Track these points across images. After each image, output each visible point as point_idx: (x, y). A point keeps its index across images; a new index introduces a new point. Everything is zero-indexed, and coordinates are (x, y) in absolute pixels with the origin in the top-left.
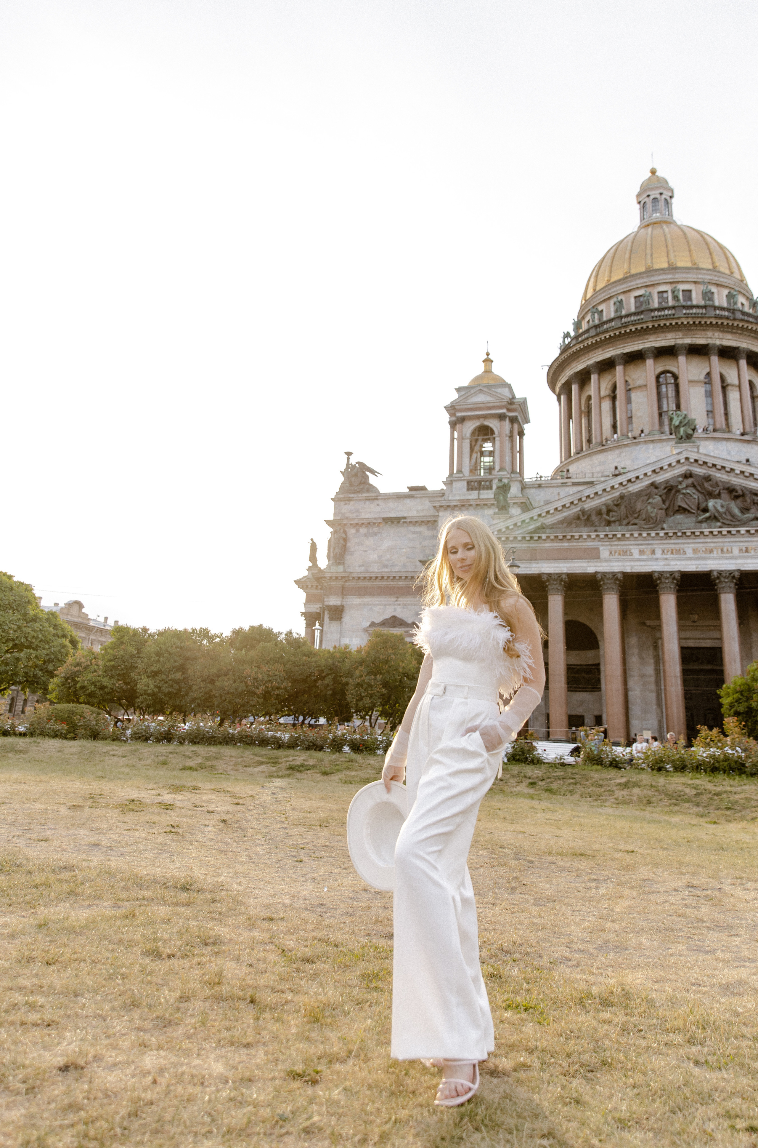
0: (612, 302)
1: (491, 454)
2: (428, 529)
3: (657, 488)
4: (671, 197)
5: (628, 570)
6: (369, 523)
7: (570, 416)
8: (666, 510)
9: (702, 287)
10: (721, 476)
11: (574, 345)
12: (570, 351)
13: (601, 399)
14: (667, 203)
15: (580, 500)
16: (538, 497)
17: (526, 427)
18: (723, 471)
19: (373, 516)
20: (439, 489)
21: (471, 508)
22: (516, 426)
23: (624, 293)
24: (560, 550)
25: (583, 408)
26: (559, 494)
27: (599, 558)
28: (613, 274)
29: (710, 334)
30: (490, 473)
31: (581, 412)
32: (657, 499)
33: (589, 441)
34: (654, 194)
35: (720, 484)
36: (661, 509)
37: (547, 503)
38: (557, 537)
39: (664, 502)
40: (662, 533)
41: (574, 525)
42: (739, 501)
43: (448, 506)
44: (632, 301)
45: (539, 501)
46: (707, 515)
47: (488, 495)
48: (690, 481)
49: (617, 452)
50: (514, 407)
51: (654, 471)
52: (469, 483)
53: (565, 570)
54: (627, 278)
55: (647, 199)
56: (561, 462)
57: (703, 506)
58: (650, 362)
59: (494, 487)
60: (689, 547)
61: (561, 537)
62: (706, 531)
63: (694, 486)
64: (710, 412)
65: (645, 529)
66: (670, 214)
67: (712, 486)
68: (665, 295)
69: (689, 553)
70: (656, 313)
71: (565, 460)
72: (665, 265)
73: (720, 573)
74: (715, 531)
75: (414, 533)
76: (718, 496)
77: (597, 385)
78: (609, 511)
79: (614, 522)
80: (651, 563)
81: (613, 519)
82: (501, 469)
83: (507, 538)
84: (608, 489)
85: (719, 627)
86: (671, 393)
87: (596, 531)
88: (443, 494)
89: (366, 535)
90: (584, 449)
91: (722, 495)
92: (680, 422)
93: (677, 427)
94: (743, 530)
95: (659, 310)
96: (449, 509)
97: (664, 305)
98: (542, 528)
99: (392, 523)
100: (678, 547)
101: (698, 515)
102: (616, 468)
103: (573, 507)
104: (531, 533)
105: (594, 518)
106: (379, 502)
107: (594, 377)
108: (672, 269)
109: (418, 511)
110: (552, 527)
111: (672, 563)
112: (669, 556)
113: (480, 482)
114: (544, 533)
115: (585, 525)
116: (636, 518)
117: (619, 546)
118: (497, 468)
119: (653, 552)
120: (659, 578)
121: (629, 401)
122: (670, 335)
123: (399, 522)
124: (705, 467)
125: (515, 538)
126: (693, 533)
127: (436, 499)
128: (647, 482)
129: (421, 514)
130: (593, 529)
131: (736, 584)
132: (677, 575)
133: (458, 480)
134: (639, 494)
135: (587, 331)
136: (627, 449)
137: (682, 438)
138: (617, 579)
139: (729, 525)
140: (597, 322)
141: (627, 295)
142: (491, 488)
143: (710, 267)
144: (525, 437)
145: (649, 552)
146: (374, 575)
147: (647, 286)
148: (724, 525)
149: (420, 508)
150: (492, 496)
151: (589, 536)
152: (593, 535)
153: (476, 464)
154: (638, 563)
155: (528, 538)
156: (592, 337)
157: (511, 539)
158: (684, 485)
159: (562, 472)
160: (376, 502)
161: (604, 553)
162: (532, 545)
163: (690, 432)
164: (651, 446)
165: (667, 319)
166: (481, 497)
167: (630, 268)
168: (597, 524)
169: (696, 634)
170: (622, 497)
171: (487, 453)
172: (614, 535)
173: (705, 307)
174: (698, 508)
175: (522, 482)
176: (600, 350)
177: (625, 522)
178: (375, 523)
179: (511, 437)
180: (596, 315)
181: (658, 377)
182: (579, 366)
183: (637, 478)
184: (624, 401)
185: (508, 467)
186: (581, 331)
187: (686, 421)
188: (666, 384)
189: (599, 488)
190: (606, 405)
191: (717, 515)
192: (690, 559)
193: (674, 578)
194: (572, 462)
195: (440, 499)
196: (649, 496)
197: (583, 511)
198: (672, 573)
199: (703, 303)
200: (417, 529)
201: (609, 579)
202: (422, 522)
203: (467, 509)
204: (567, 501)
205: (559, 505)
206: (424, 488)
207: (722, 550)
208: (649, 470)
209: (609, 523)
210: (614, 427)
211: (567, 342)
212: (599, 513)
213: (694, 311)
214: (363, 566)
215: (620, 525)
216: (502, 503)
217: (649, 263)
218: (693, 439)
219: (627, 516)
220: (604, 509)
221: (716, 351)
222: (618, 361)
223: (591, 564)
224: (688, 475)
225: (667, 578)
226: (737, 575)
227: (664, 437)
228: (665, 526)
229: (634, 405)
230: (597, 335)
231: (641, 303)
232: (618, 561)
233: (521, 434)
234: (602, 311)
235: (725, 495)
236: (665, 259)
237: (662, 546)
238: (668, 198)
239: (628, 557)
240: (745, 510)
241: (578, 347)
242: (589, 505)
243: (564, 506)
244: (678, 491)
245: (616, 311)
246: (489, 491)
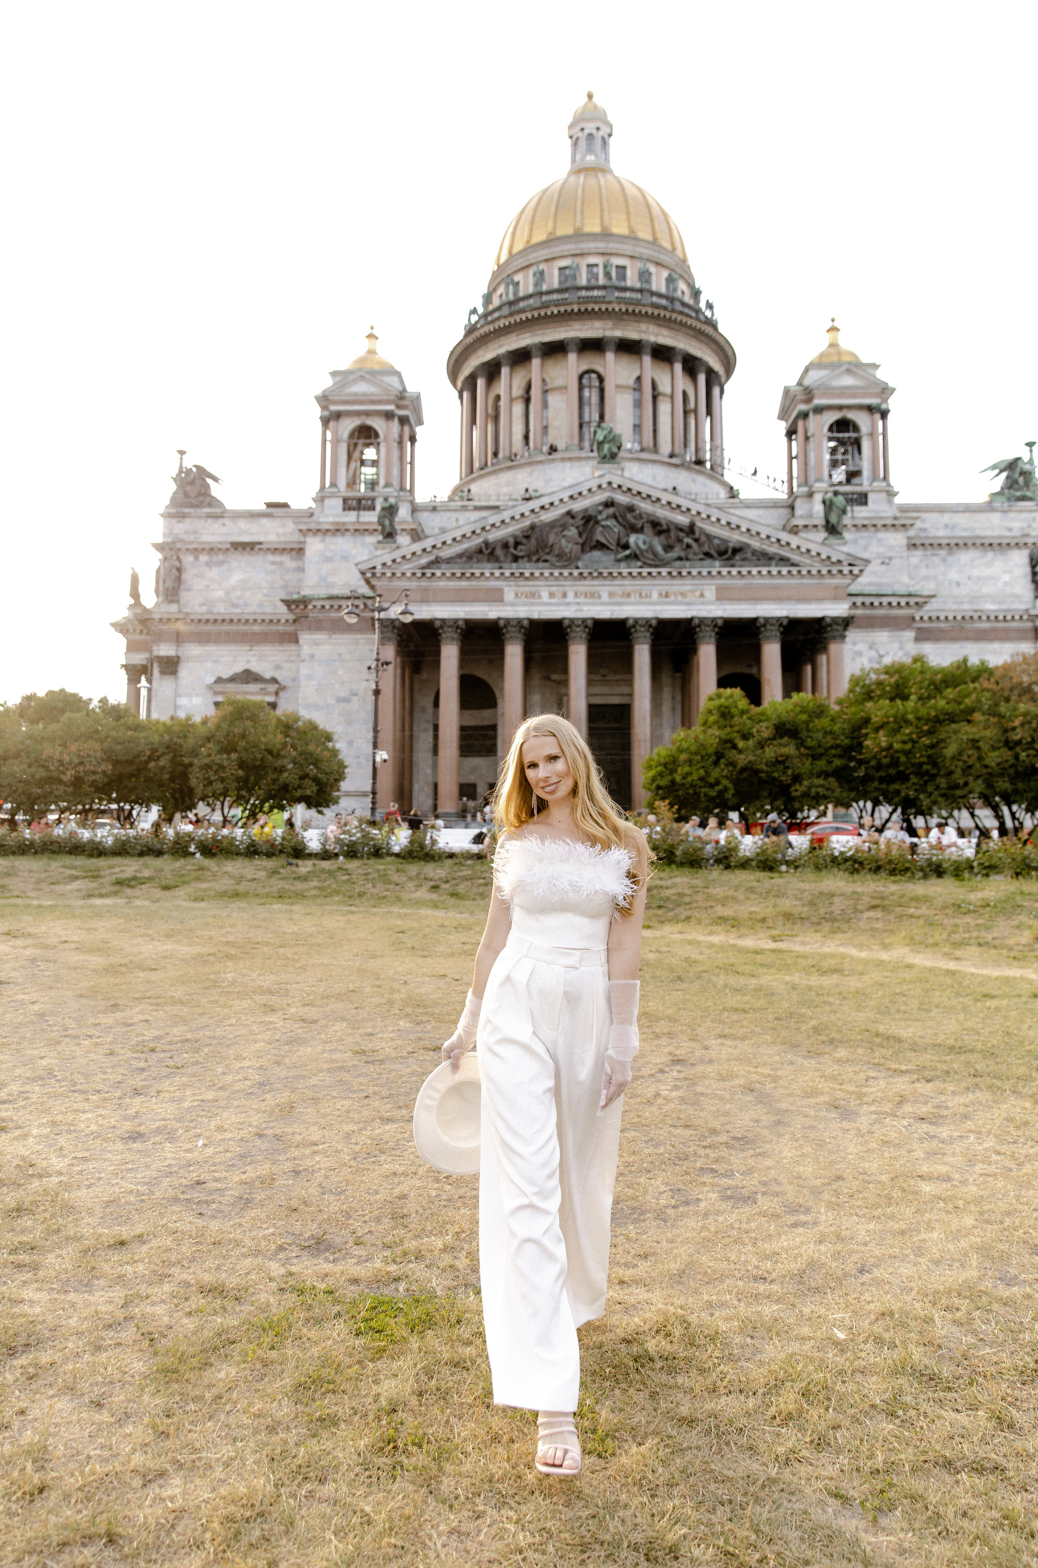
0: (531, 272)
1: (374, 463)
2: (292, 559)
3: (573, 517)
4: (610, 135)
5: (535, 616)
6: (212, 549)
7: (473, 421)
8: (583, 545)
9: (639, 265)
10: (645, 506)
11: (482, 326)
12: (477, 334)
13: (512, 400)
14: (605, 142)
15: (483, 529)
16: (431, 523)
17: (419, 430)
18: (648, 501)
19: (218, 539)
20: (306, 507)
21: (348, 534)
22: (406, 429)
23: (546, 260)
24: (457, 591)
25: (490, 411)
26: (457, 520)
27: (502, 600)
28: (534, 233)
29: (644, 326)
30: (373, 489)
31: (487, 415)
32: (573, 532)
33: (495, 454)
34: (590, 128)
35: (644, 516)
36: (577, 543)
37: (443, 531)
38: (454, 574)
39: (580, 535)
40: (576, 573)
41: (475, 560)
42: (663, 537)
43: (319, 530)
44: (556, 273)
45: (433, 528)
46: (628, 552)
47: (371, 517)
48: (611, 510)
49: (528, 469)
50: (404, 403)
51: (571, 497)
52: (345, 500)
53: (462, 615)
54: (551, 240)
55: (580, 134)
56: (461, 479)
57: (623, 541)
58: (572, 357)
59: (378, 508)
60: (604, 589)
61: (459, 575)
62: (625, 571)
63: (615, 517)
64: (637, 428)
65: (557, 567)
66: (607, 160)
67: (635, 518)
68: (595, 270)
69: (605, 597)
70: (584, 293)
71: (467, 476)
72: (597, 229)
73: (636, 621)
74: (635, 571)
75: (273, 563)
76: (641, 530)
77: (508, 382)
78: (517, 544)
79: (522, 557)
80: (562, 608)
81: (521, 554)
82: (387, 485)
83: (394, 574)
84: (517, 517)
85: (630, 683)
86: (595, 399)
87: (500, 568)
88: (312, 515)
89: (208, 564)
90: (489, 463)
91: (646, 530)
92: (605, 437)
93: (600, 444)
94: (664, 571)
95: (587, 288)
96: (319, 534)
97: (593, 282)
98: (437, 562)
99: (244, 549)
100: (593, 589)
101: (617, 553)
102: (527, 490)
103: (474, 537)
104: (423, 568)
105: (499, 552)
106: (227, 521)
107: (505, 371)
108: (606, 235)
109: (278, 535)
110: (449, 561)
111: (585, 608)
112: (582, 600)
113: (359, 501)
114: (438, 568)
115: (489, 561)
116: (548, 554)
117: (526, 587)
118: (382, 482)
119: (565, 595)
120: (570, 626)
121: (545, 405)
122: (598, 324)
123: (252, 549)
124: (629, 494)
125: (403, 574)
126: (610, 574)
127: (302, 520)
128: (563, 510)
129: (282, 539)
130: (497, 565)
131: (652, 634)
132: (590, 623)
133: (332, 496)
134: (552, 525)
135: (498, 309)
136: (540, 467)
137: (605, 457)
138: (522, 627)
139: (650, 566)
140: (511, 297)
141: (550, 263)
142: (374, 509)
143: (649, 238)
144: (417, 444)
145: (560, 595)
146: (219, 618)
147: (574, 255)
148: (645, 565)
149: (281, 530)
150: (375, 519)
151: (492, 574)
152: (497, 573)
153: (354, 476)
154: (547, 608)
155: (419, 575)
156: (506, 317)
157: (398, 575)
158: (604, 515)
159: (462, 492)
160: (221, 521)
161: (509, 594)
162: (424, 583)
163: (615, 450)
164: (568, 464)
165: (596, 303)
166: (362, 519)
167: (555, 227)
168: (502, 559)
169: (605, 689)
170: (533, 527)
171: (369, 463)
172: (522, 574)
173: (641, 291)
174: (618, 544)
175: (412, 502)
176: (514, 335)
177: (534, 558)
178: (220, 549)
179: (401, 443)
180: (511, 288)
181: (581, 377)
182: (487, 355)
183: (552, 504)
184: (539, 406)
185: (396, 483)
186: (491, 307)
187: (611, 436)
188: (590, 387)
189: (506, 515)
190: (518, 409)
191: (638, 552)
192: (604, 604)
193: (586, 627)
194: (474, 480)
195: (307, 520)
196: (564, 527)
197: (486, 544)
198: (584, 620)
199: (638, 285)
200: (277, 558)
201: (513, 626)
202: (284, 549)
203: (343, 535)
204: (467, 530)
205: (458, 534)
206: (285, 505)
207: (640, 595)
208: (565, 496)
209: (516, 559)
210: (526, 437)
211: (473, 322)
212: (506, 546)
213: (628, 294)
214: (204, 604)
215: (530, 561)
216: (388, 530)
217: (578, 224)
218: (617, 459)
219: (537, 551)
220: (511, 541)
221: (649, 350)
222: (534, 352)
223: (493, 608)
224: (609, 504)
225: (578, 626)
226: (654, 623)
227: (583, 454)
228: (580, 564)
229: (551, 412)
230: (511, 314)
231: (567, 277)
232: (525, 604)
233: (413, 439)
234: (518, 283)
235: (648, 529)
236: (598, 221)
237: (575, 588)
238: (606, 136)
239: (536, 600)
240: (668, 548)
241: (486, 329)
242: (494, 536)
243: (464, 536)
244: (597, 522)
245: (536, 284)
246: (372, 513)
